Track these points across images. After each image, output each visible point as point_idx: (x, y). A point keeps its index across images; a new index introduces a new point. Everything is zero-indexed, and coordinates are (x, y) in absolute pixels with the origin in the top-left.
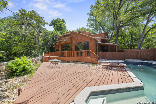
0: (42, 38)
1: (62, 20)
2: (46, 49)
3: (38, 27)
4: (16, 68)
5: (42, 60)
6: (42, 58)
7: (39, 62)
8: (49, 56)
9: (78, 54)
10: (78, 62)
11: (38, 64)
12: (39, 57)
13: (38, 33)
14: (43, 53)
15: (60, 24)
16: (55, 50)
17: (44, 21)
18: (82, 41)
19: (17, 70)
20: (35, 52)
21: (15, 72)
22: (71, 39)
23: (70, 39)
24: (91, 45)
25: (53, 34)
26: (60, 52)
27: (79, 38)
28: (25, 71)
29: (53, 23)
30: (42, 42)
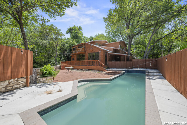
0: (59, 48)
1: (78, 27)
2: (63, 58)
3: (56, 39)
4: (46, 72)
5: (60, 68)
6: (60, 66)
7: (58, 70)
8: (65, 65)
9: (90, 63)
10: (89, 70)
11: (57, 71)
12: (57, 65)
13: (56, 44)
14: (61, 62)
15: (77, 33)
16: (72, 59)
17: (62, 33)
18: (93, 52)
19: (46, 73)
20: (54, 61)
21: (45, 74)
22: (85, 50)
23: (83, 50)
24: (101, 55)
25: (70, 43)
26: (75, 61)
27: (91, 49)
28: (50, 74)
29: (70, 31)
30: (59, 51)
